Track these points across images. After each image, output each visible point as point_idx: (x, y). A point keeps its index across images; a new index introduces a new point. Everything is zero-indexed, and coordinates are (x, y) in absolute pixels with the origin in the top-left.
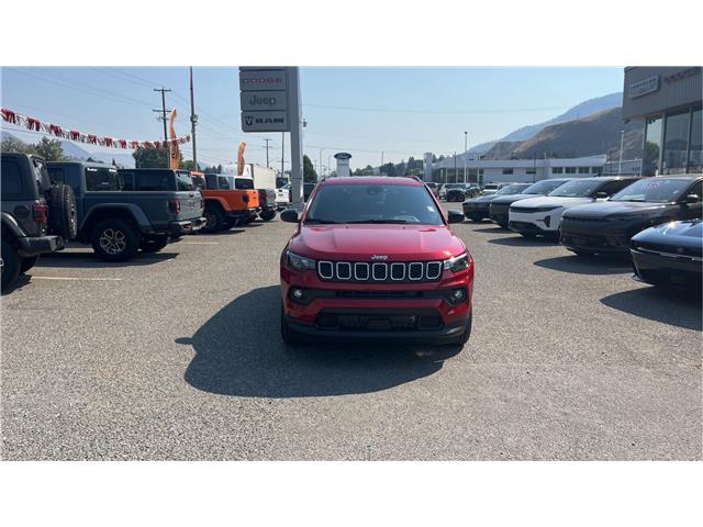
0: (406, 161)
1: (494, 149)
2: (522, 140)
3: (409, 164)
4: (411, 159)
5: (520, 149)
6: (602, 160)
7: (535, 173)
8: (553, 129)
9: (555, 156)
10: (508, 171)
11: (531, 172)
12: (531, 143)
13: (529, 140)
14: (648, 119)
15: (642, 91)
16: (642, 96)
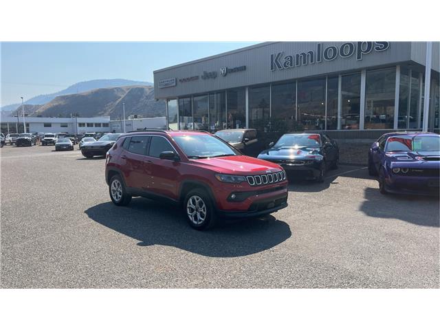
1: (20, 109)
2: (41, 104)
5: (40, 110)
6: (107, 120)
7: (67, 126)
8: (63, 98)
9: (77, 116)
10: (48, 125)
11: (64, 125)
12: (48, 107)
13: (45, 105)
14: (168, 100)
15: (166, 85)
16: (166, 87)
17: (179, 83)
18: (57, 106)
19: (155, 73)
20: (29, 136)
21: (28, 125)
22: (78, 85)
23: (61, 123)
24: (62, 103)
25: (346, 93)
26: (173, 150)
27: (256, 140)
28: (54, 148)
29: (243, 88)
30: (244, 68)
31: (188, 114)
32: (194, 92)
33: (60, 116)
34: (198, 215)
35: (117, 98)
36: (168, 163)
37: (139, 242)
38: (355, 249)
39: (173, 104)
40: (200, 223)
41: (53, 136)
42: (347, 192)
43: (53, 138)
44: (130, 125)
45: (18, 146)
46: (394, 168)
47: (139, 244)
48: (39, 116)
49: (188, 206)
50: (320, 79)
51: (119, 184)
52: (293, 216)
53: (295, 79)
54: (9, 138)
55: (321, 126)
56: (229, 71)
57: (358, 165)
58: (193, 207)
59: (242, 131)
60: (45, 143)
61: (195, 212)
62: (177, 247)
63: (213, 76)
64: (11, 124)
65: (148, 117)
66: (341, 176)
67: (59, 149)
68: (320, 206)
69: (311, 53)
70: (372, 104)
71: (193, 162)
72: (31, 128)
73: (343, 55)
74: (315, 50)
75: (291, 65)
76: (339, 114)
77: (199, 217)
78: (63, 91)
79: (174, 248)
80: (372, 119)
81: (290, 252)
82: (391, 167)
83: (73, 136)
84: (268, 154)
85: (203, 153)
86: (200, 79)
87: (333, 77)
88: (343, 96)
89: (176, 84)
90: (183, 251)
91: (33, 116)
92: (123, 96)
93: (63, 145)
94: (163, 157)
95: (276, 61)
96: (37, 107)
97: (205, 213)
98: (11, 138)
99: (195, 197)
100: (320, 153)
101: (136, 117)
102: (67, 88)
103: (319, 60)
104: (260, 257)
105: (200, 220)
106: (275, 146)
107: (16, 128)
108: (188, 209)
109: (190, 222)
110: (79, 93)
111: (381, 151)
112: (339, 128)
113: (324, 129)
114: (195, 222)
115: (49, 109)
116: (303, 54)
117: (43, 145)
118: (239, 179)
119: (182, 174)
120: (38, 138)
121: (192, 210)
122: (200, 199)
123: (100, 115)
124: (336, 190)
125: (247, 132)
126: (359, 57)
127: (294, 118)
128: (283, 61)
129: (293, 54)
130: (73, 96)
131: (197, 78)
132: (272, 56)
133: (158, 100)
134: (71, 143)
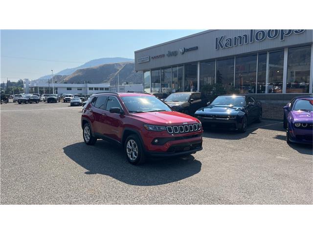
0: (6, 82)
2: (67, 75)
3: (7, 84)
4: (9, 82)
5: (67, 79)
6: (108, 85)
7: (81, 90)
8: (81, 70)
9: (89, 83)
10: (69, 89)
11: (80, 89)
12: (72, 77)
13: (70, 75)
14: (144, 71)
15: (143, 61)
16: (143, 63)
17: (151, 60)
18: (77, 76)
19: (136, 53)
20: (55, 96)
21: (57, 89)
22: (91, 62)
23: (78, 88)
24: (80, 74)
25: (272, 66)
26: (119, 106)
27: (200, 100)
28: (69, 104)
29: (196, 62)
30: (197, 48)
31: (157, 81)
32: (162, 66)
33: (78, 83)
34: (133, 153)
35: (116, 70)
36: (116, 116)
37: (87, 171)
38: (244, 185)
39: (147, 74)
40: (134, 159)
41: (70, 96)
42: (260, 141)
43: (71, 98)
44: (123, 89)
45: (48, 102)
46: (295, 123)
47: (86, 173)
48: (65, 83)
49: (127, 147)
50: (253, 55)
51: (88, 130)
52: (209, 157)
53: (234, 56)
54: (43, 97)
55: (253, 91)
56: (186, 50)
57: (277, 120)
58: (131, 147)
59: (190, 94)
60: (66, 101)
61: (131, 151)
62: (111, 176)
63: (174, 54)
64: (46, 88)
65: (137, 84)
66: (260, 128)
67: (73, 105)
68: (233, 150)
69: (246, 36)
70: (294, 74)
71: (132, 115)
72: (58, 91)
73: (269, 37)
74: (249, 34)
75: (231, 45)
76: (267, 81)
77: (134, 155)
78: (81, 66)
79: (109, 177)
80: (293, 86)
81: (192, 184)
82: (294, 122)
83: (84, 96)
84: (203, 111)
85: (143, 109)
86: (166, 57)
87: (263, 53)
88: (270, 68)
89: (149, 61)
90: (114, 179)
91: (61, 83)
92: (120, 69)
93: (75, 102)
94: (112, 111)
95: (219, 42)
96: (65, 76)
97: (137, 152)
98: (44, 97)
99: (131, 141)
100: (242, 110)
101: (127, 83)
102: (83, 64)
103: (251, 41)
104: (166, 187)
105: (134, 158)
106: (211, 105)
107: (49, 91)
108: (127, 149)
109: (128, 158)
110: (91, 67)
111: (289, 110)
112: (266, 92)
113: (255, 92)
114: (131, 159)
115: (72, 78)
116: (240, 37)
117: (64, 102)
118: (161, 128)
119: (124, 123)
120: (62, 97)
121: (130, 150)
122: (134, 142)
123: (105, 82)
124: (252, 139)
125: (193, 94)
126: (282, 38)
127: (233, 85)
128: (224, 42)
129: (232, 37)
130: (88, 69)
131: (164, 56)
132: (217, 39)
133: (137, 72)
134: (80, 101)
